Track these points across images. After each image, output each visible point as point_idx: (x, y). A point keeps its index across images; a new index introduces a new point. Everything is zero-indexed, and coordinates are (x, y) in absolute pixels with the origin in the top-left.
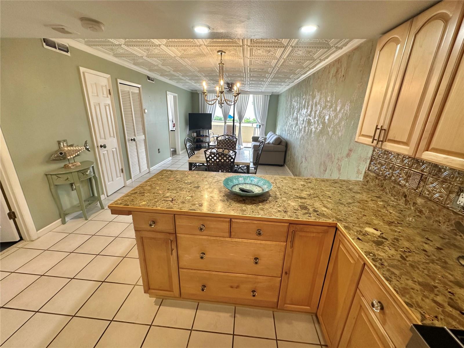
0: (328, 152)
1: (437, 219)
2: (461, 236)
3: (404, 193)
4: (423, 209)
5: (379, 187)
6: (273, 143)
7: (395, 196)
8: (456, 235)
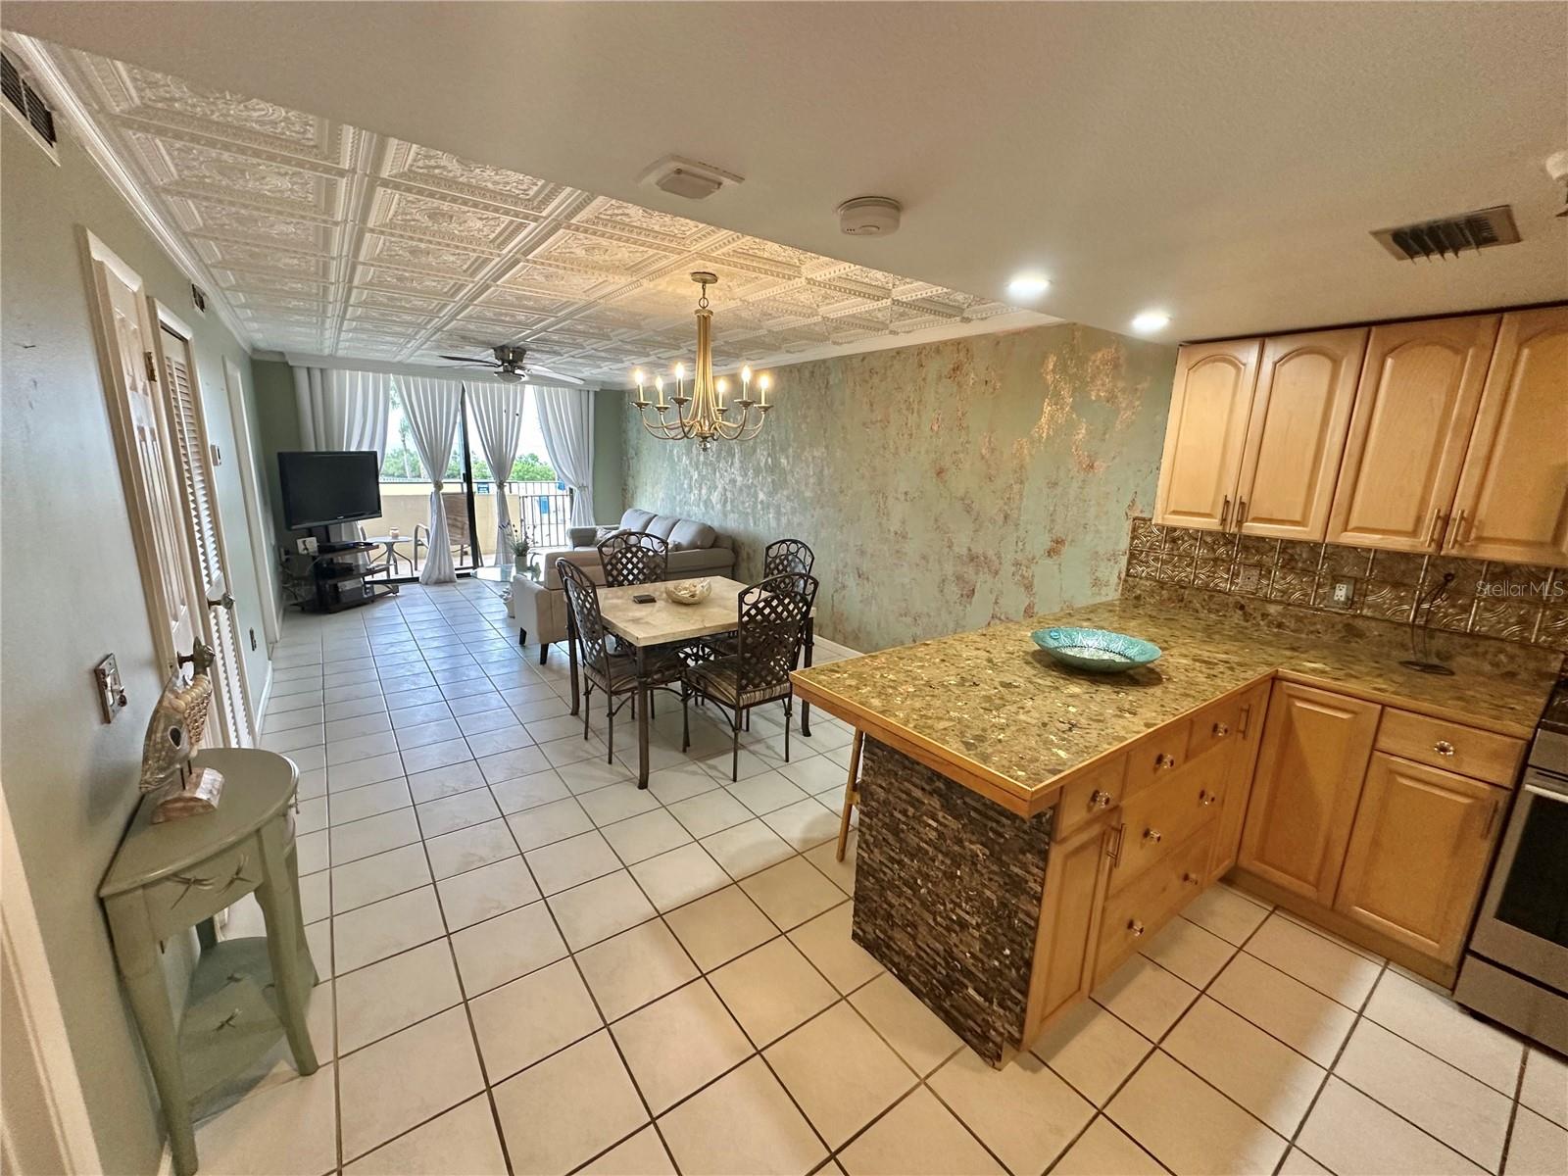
0: (970, 550)
1: (1312, 629)
2: (1357, 642)
3: (1238, 602)
4: (1284, 621)
5: (1173, 602)
6: (693, 545)
7: (1218, 611)
8: (1349, 642)
